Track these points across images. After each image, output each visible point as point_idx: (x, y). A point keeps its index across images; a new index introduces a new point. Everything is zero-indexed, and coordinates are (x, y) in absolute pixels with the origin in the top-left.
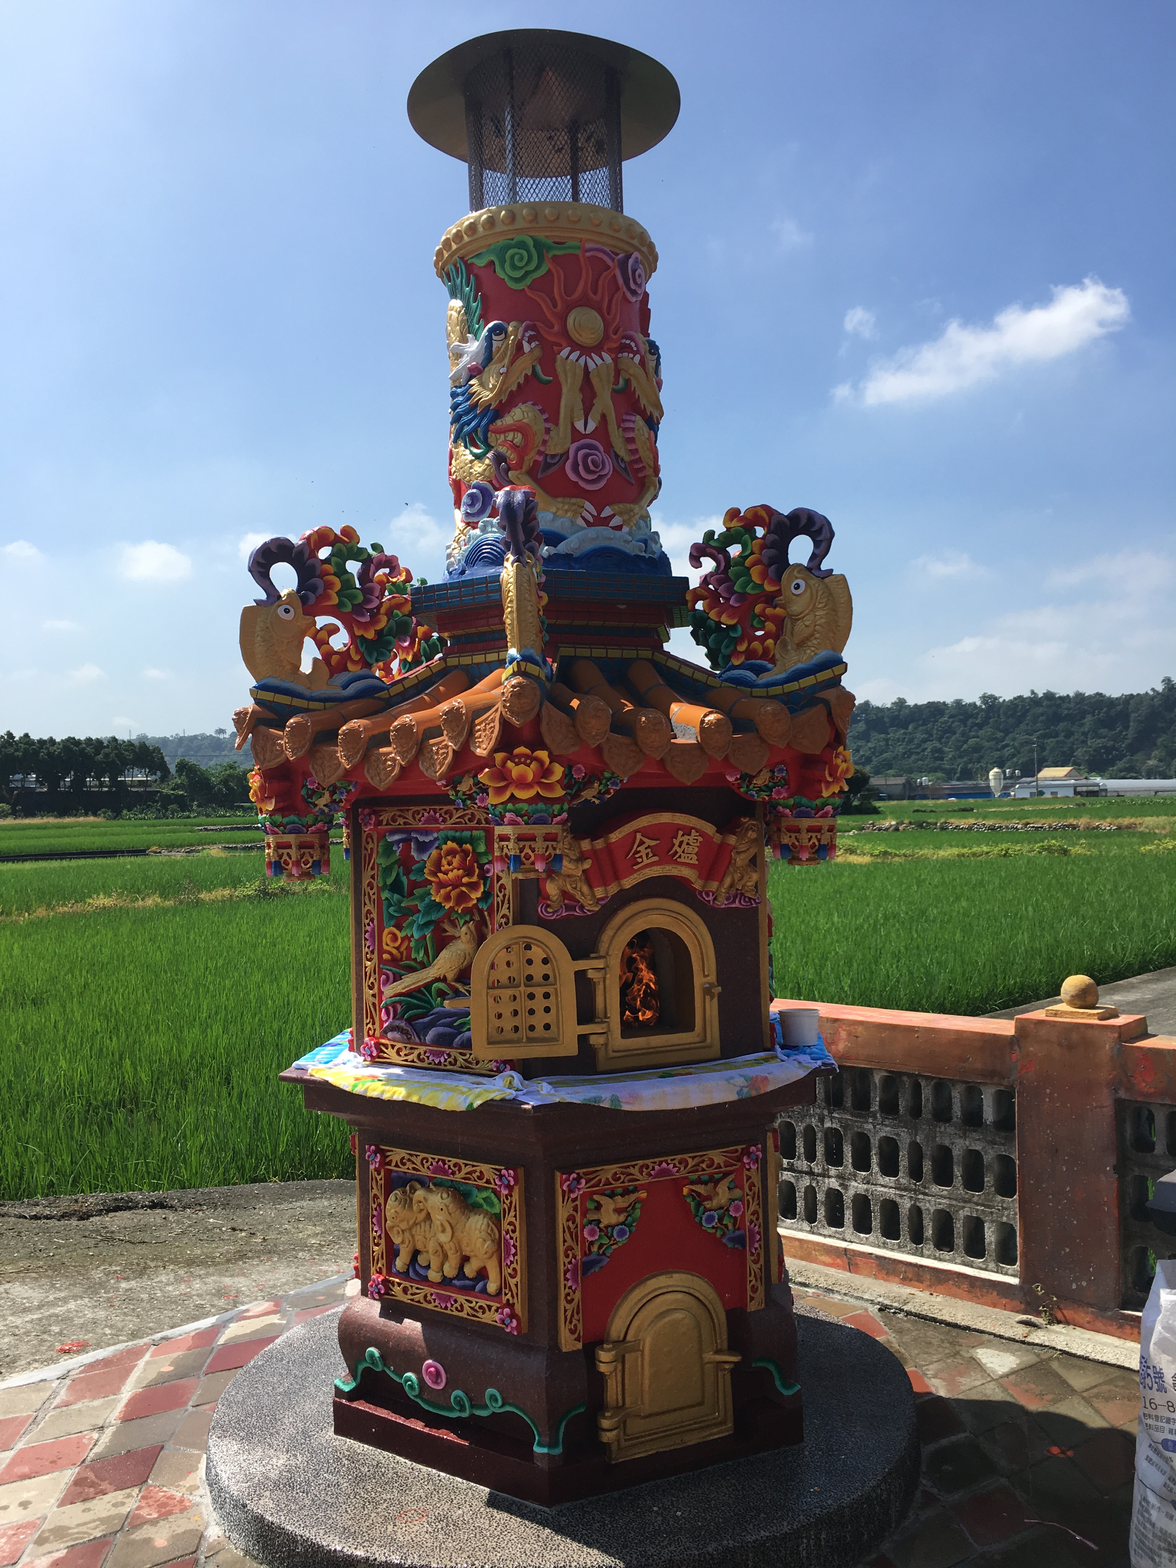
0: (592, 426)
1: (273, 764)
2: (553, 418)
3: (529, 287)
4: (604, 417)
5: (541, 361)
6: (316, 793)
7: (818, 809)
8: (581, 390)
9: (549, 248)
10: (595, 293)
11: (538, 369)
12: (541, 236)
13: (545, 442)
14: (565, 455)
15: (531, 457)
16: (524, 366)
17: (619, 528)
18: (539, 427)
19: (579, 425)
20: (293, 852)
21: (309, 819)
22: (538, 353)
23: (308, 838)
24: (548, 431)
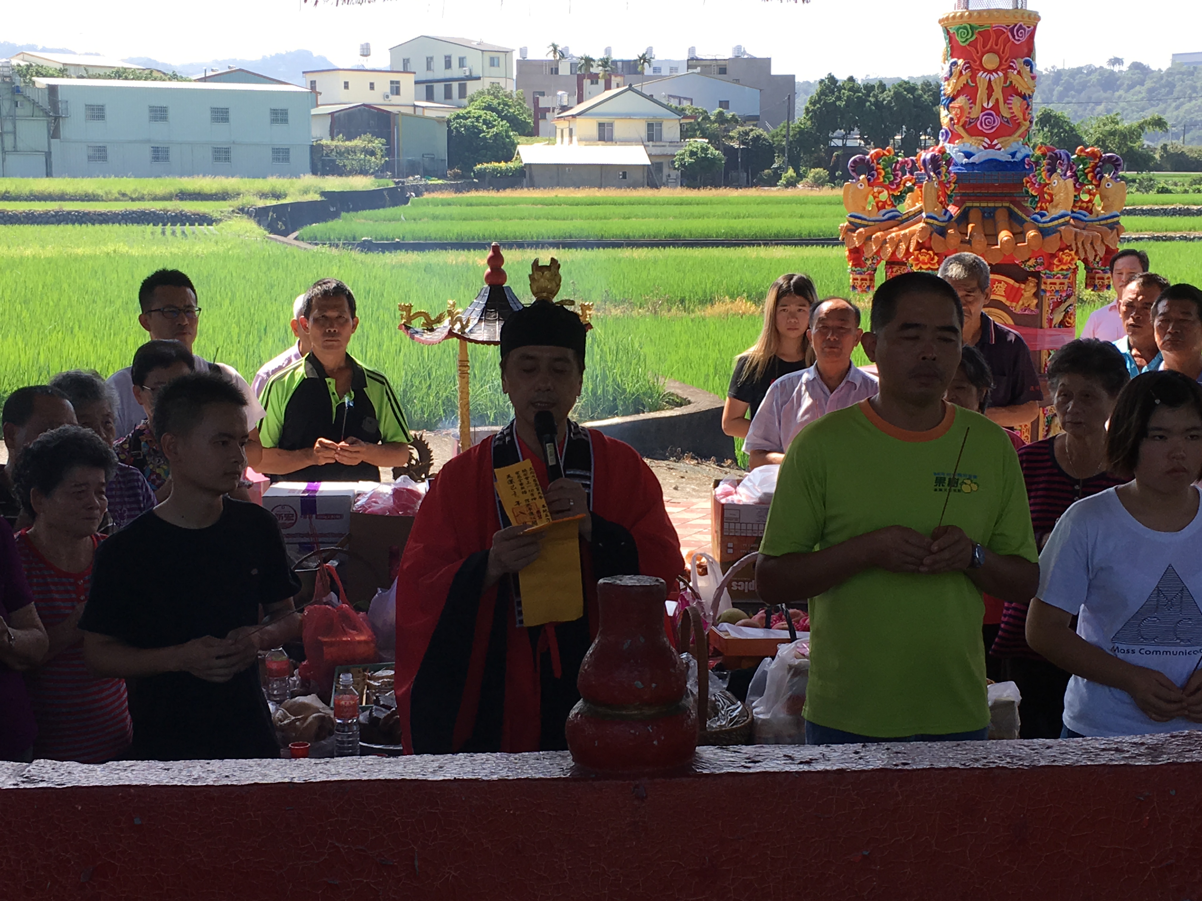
0: (991, 105)
1: (852, 247)
2: (974, 103)
3: (968, 45)
4: (997, 100)
5: (971, 77)
6: (866, 259)
7: (1054, 276)
8: (987, 89)
9: (977, 28)
10: (997, 45)
11: (969, 81)
12: (973, 24)
13: (969, 113)
14: (978, 118)
15: (963, 119)
16: (963, 80)
17: (1000, 149)
18: (967, 107)
19: (985, 105)
20: (859, 282)
21: (865, 269)
22: (969, 74)
23: (864, 276)
24: (971, 108)
